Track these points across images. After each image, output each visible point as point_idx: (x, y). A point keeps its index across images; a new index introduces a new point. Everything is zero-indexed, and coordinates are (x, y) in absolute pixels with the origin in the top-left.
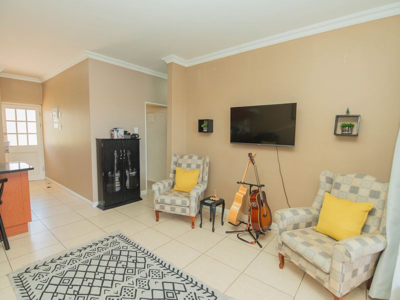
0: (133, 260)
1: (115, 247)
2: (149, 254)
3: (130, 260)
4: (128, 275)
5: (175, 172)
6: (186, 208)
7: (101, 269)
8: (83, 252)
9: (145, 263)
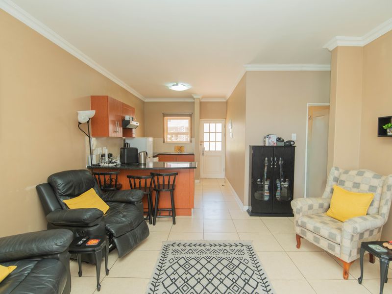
0: (245, 279)
1: (238, 256)
2: (265, 281)
3: (243, 277)
4: (231, 291)
5: (332, 191)
6: (336, 245)
7: (215, 271)
8: (213, 248)
9: (255, 289)
